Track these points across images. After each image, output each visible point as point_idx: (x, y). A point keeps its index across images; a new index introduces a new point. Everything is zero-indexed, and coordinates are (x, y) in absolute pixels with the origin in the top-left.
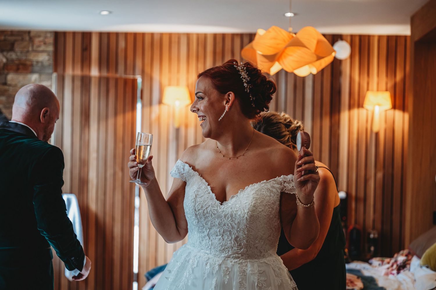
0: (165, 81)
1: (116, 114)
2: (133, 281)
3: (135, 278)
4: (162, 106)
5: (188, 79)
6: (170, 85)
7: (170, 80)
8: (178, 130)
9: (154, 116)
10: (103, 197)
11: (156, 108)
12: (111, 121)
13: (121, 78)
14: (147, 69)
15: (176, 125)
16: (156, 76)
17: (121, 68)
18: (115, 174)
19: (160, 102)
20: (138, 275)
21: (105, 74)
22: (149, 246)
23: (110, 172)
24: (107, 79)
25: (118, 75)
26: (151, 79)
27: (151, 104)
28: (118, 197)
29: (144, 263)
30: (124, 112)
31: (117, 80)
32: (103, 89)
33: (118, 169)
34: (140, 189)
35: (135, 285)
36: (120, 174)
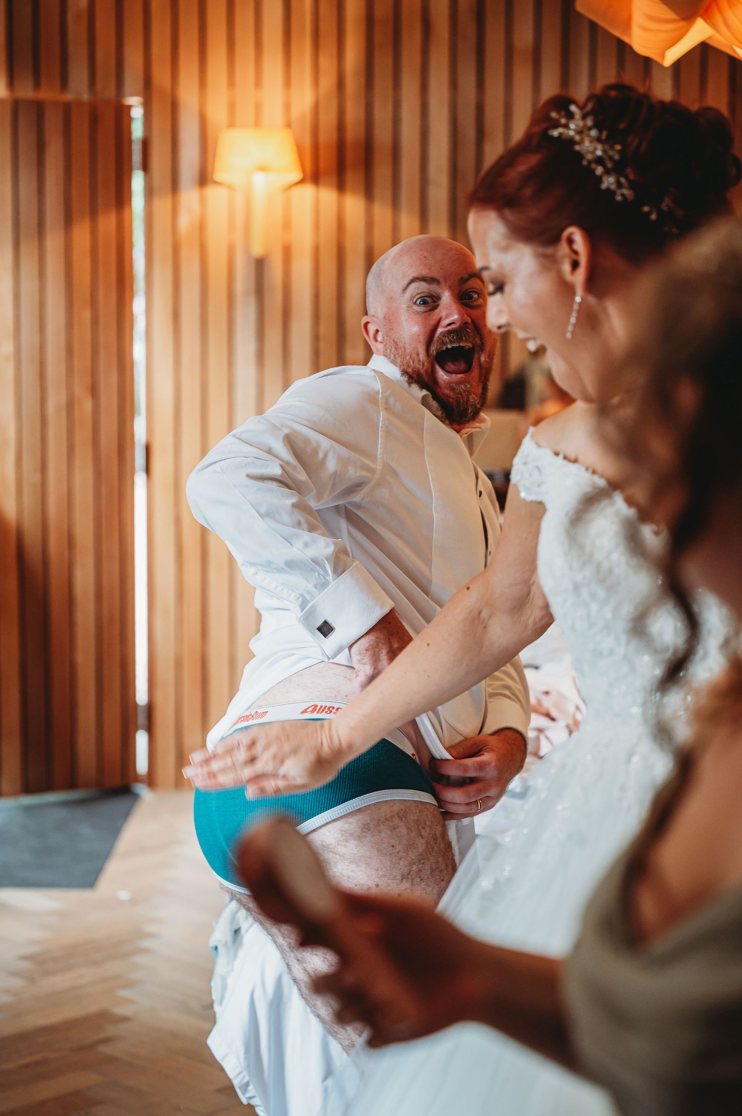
0: (217, 112)
1: (68, 220)
2: (136, 730)
3: (142, 719)
4: (211, 191)
5: (287, 106)
6: (232, 124)
7: (232, 107)
8: (260, 264)
9: (185, 221)
10: (37, 477)
11: (189, 197)
12: (54, 242)
13: (79, 104)
14: (161, 75)
15: (258, 250)
16: (188, 96)
17: (79, 74)
18: (70, 405)
19: (204, 179)
20: (150, 708)
21: (27, 92)
22: (180, 622)
23: (56, 400)
24: (39, 108)
25: (69, 97)
26: (174, 106)
27: (175, 186)
28: (84, 476)
29: (166, 674)
30: (93, 213)
31: (67, 109)
32: (27, 139)
33: (80, 390)
34: (148, 449)
35: (141, 740)
36: (88, 405)
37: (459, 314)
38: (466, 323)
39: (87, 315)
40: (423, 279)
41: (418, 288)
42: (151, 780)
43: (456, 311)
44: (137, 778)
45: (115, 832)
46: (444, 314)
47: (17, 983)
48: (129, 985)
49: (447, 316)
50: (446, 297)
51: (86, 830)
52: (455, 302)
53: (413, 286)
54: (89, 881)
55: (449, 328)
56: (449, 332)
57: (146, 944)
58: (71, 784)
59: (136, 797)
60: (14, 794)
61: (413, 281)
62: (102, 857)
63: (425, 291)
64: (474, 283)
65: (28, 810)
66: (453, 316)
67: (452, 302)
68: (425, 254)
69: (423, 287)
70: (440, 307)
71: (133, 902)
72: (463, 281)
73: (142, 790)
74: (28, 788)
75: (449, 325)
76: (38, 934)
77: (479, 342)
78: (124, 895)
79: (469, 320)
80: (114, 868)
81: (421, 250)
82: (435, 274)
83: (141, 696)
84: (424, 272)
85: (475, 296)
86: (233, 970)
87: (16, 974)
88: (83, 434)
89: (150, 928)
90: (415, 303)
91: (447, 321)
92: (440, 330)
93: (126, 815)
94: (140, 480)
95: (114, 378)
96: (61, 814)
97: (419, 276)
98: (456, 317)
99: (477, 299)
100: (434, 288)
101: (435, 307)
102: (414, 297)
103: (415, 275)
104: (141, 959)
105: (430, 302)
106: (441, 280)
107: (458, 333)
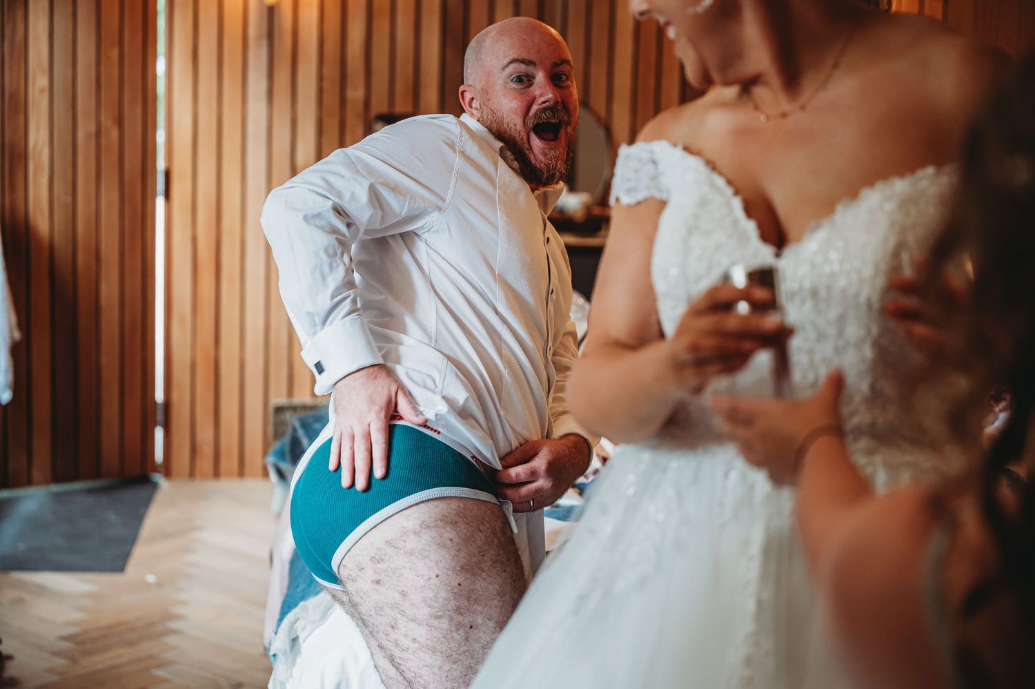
2: (155, 425)
3: (160, 416)
8: (272, 11)
18: (98, 134)
20: (167, 405)
22: (194, 329)
23: (85, 128)
28: (109, 198)
29: (182, 375)
33: (107, 121)
34: (168, 174)
35: (159, 434)
36: (115, 134)
37: (553, 94)
38: (558, 102)
39: (115, 53)
40: (522, 61)
41: (517, 69)
42: (167, 471)
43: (550, 92)
44: (155, 468)
45: (138, 519)
46: (537, 93)
47: (60, 662)
48: (162, 665)
49: (541, 95)
50: (540, 77)
51: (111, 516)
52: (549, 83)
53: (512, 66)
54: (118, 564)
55: (544, 105)
56: (544, 110)
57: (174, 625)
58: (96, 474)
59: (155, 486)
60: (46, 482)
61: (512, 61)
62: (129, 541)
63: (522, 71)
64: (565, 68)
65: (57, 497)
66: (548, 95)
67: (546, 82)
68: (524, 37)
69: (522, 67)
70: (534, 86)
71: (159, 585)
72: (555, 65)
73: (159, 478)
74: (57, 478)
75: (544, 102)
76: (76, 616)
77: (567, 119)
78: (151, 578)
79: (560, 100)
80: (139, 552)
81: (520, 32)
82: (533, 58)
83: (159, 396)
84: (524, 55)
85: (564, 77)
86: (291, 676)
87: (57, 654)
88: (110, 160)
89: (178, 610)
90: (512, 81)
91: (542, 99)
92: (535, 108)
93: (147, 503)
94: (160, 202)
95: (139, 110)
96: (88, 500)
97: (519, 58)
98: (550, 96)
99: (564, 82)
100: (531, 69)
101: (530, 85)
102: (512, 75)
103: (515, 56)
104: (172, 640)
105: (524, 80)
106: (538, 63)
107: (551, 109)
